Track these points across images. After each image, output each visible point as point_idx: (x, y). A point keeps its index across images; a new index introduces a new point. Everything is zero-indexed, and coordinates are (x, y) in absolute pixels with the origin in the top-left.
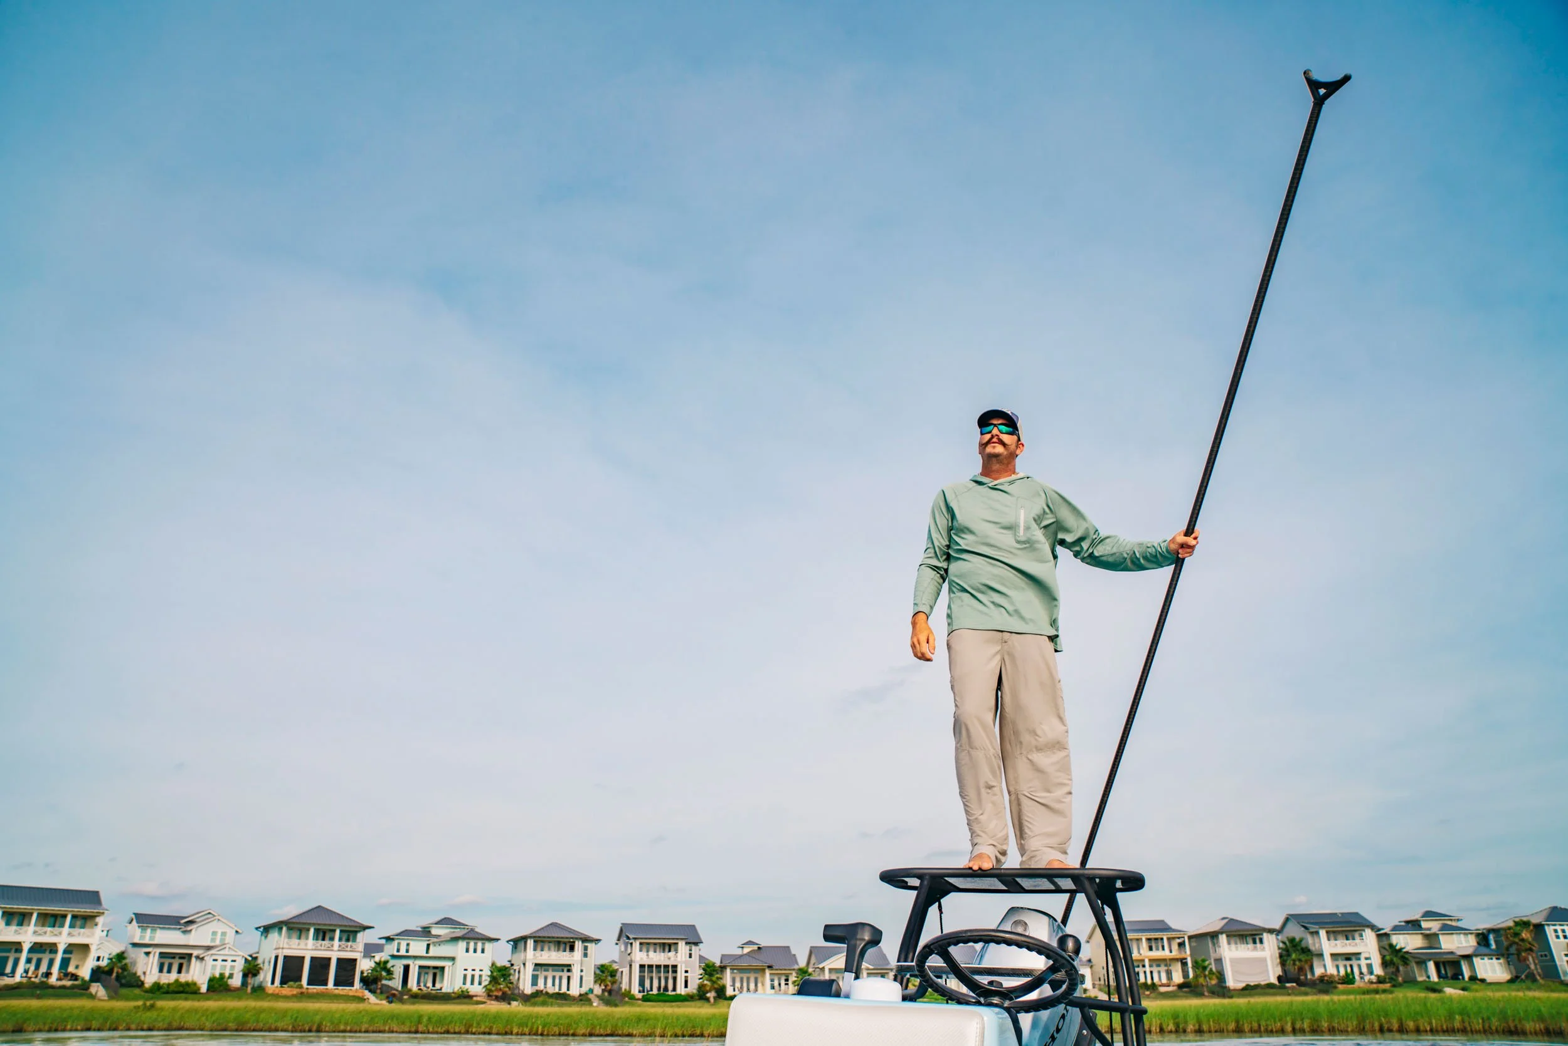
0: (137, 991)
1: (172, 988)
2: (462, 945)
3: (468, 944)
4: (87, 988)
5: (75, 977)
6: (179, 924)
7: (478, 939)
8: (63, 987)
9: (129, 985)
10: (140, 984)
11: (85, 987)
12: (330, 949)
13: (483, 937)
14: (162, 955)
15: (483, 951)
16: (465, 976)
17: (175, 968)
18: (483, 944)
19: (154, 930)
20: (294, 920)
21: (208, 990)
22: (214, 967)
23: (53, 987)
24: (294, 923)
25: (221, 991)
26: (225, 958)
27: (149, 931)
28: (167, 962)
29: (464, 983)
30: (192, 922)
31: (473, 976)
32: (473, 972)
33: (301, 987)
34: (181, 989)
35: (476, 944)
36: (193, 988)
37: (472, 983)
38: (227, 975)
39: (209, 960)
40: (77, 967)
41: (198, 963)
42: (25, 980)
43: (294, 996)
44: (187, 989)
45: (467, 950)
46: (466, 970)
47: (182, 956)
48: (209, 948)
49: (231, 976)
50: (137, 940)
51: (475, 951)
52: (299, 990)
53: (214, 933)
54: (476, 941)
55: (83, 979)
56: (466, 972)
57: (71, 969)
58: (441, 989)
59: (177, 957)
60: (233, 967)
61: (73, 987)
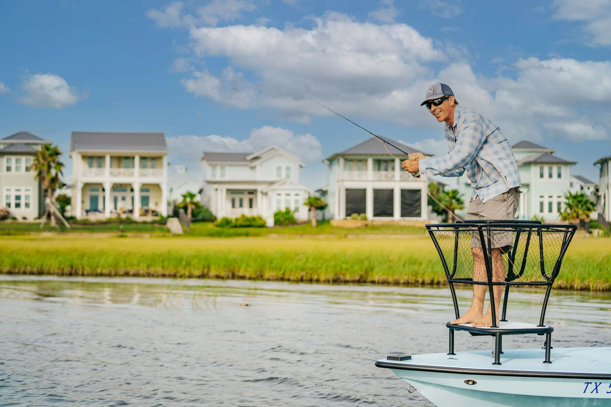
0: (210, 226)
1: (239, 223)
2: (535, 170)
3: (542, 169)
4: (165, 224)
5: (155, 213)
6: (245, 160)
7: (552, 163)
8: (145, 223)
9: (204, 220)
10: (212, 219)
11: (163, 222)
12: (392, 179)
13: (559, 161)
14: (230, 191)
15: (559, 176)
16: (542, 204)
17: (246, 203)
18: (559, 169)
19: (223, 167)
20: (353, 152)
21: (275, 223)
22: (279, 202)
23: (136, 222)
24: (349, 155)
25: (287, 225)
26: (288, 192)
27: (218, 169)
28: (237, 198)
29: (542, 210)
30: (256, 158)
31: (550, 204)
32: (550, 200)
33: (365, 219)
34: (248, 223)
35: (550, 169)
36: (259, 222)
37: (550, 210)
38: (292, 208)
39: (273, 196)
40: (156, 204)
41: (264, 197)
42: (114, 216)
43: (358, 228)
44: (254, 223)
45: (542, 176)
46: (542, 197)
47: (252, 192)
48: (272, 183)
49: (297, 210)
50: (209, 178)
51: (550, 176)
52: (364, 223)
53: (279, 168)
54: (550, 165)
55: (161, 216)
56: (542, 199)
57: (152, 206)
58: (518, 218)
59: (246, 192)
60: (297, 201)
61: (153, 222)
